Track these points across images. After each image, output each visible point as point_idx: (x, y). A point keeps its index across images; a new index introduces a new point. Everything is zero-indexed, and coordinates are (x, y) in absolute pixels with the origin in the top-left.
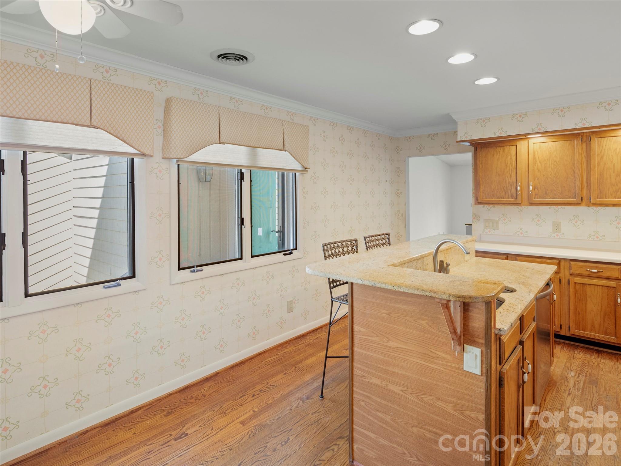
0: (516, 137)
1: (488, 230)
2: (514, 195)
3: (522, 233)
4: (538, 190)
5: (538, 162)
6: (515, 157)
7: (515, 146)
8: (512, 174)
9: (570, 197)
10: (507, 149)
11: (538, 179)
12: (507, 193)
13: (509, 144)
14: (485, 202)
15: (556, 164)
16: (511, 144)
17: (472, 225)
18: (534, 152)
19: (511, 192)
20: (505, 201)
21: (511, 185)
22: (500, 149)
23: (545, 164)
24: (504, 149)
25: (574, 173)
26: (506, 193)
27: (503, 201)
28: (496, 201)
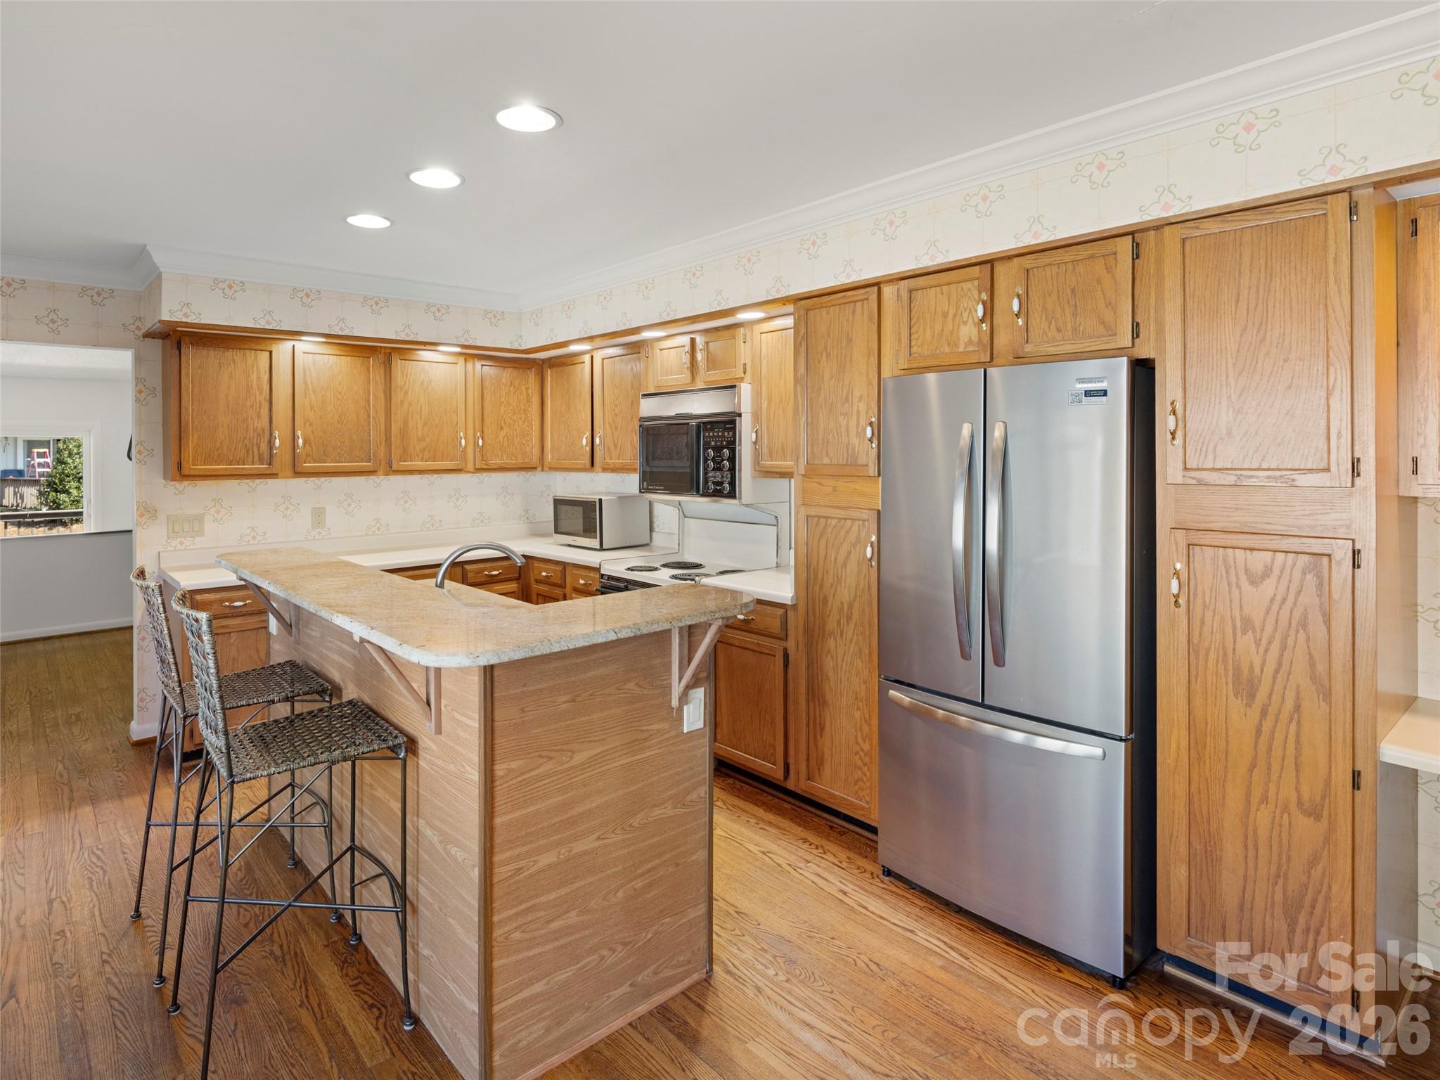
0: (268, 334)
1: (179, 540)
2: (266, 456)
3: (254, 538)
4: (310, 445)
5: (311, 392)
6: (267, 377)
7: (268, 353)
8: (262, 411)
9: (362, 461)
10: (250, 355)
11: (311, 425)
12: (251, 452)
13: (256, 347)
14: (201, 473)
15: (340, 397)
16: (260, 347)
17: (131, 531)
18: (304, 371)
19: (259, 449)
20: (246, 469)
21: (259, 435)
22: (238, 355)
23: (323, 396)
24: (244, 354)
25: (369, 417)
26: (248, 451)
27: (243, 469)
28: (226, 469)
